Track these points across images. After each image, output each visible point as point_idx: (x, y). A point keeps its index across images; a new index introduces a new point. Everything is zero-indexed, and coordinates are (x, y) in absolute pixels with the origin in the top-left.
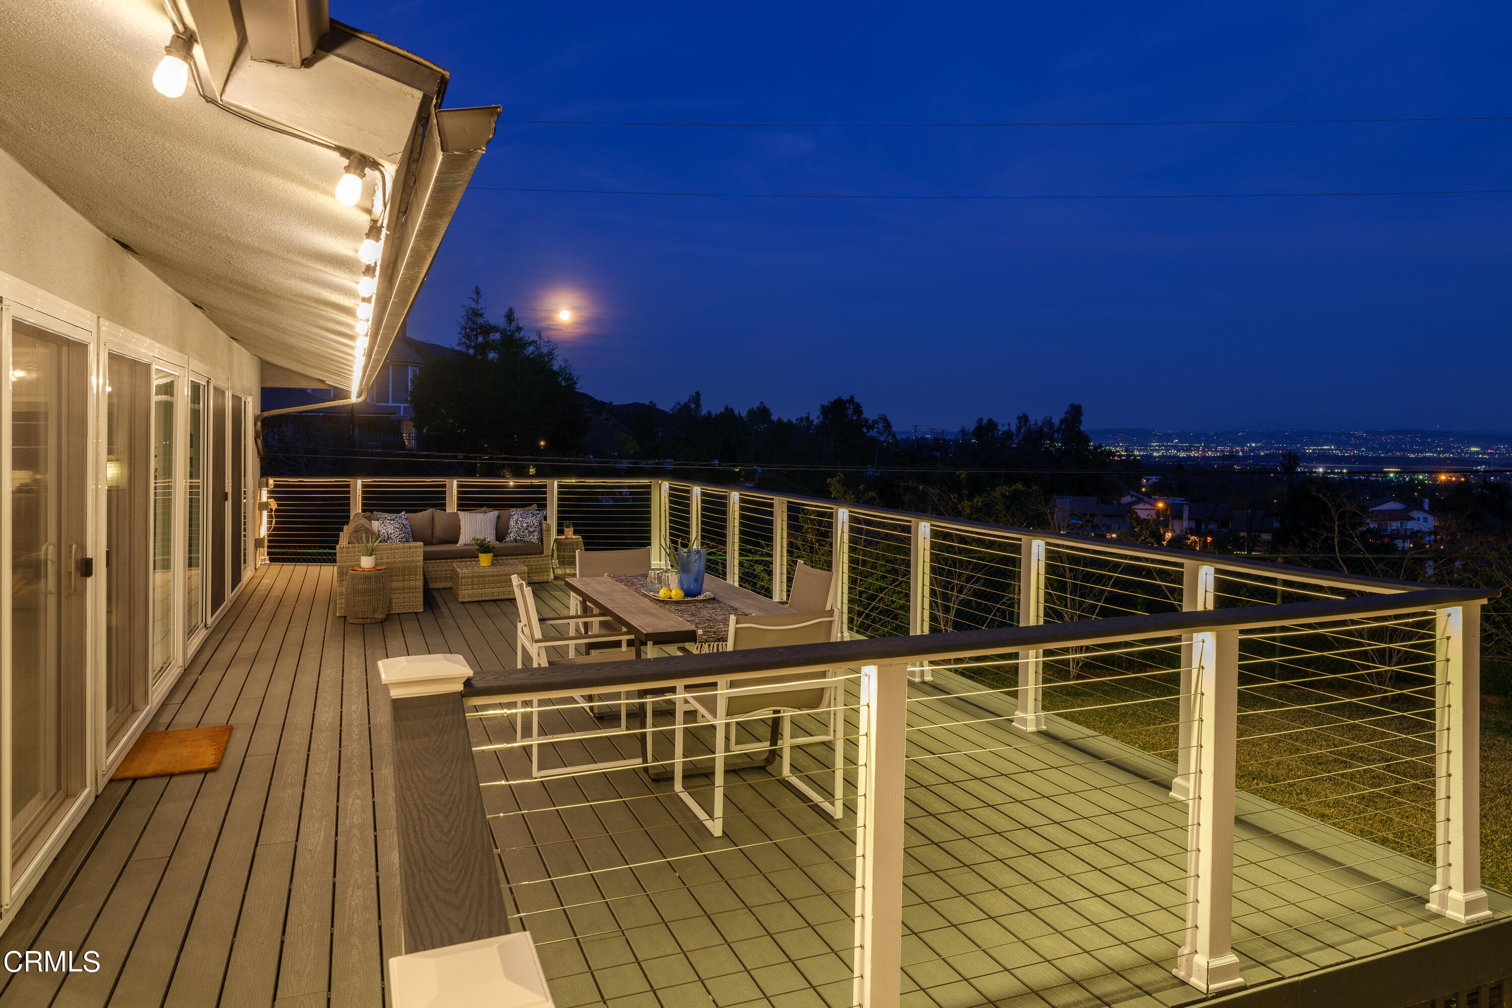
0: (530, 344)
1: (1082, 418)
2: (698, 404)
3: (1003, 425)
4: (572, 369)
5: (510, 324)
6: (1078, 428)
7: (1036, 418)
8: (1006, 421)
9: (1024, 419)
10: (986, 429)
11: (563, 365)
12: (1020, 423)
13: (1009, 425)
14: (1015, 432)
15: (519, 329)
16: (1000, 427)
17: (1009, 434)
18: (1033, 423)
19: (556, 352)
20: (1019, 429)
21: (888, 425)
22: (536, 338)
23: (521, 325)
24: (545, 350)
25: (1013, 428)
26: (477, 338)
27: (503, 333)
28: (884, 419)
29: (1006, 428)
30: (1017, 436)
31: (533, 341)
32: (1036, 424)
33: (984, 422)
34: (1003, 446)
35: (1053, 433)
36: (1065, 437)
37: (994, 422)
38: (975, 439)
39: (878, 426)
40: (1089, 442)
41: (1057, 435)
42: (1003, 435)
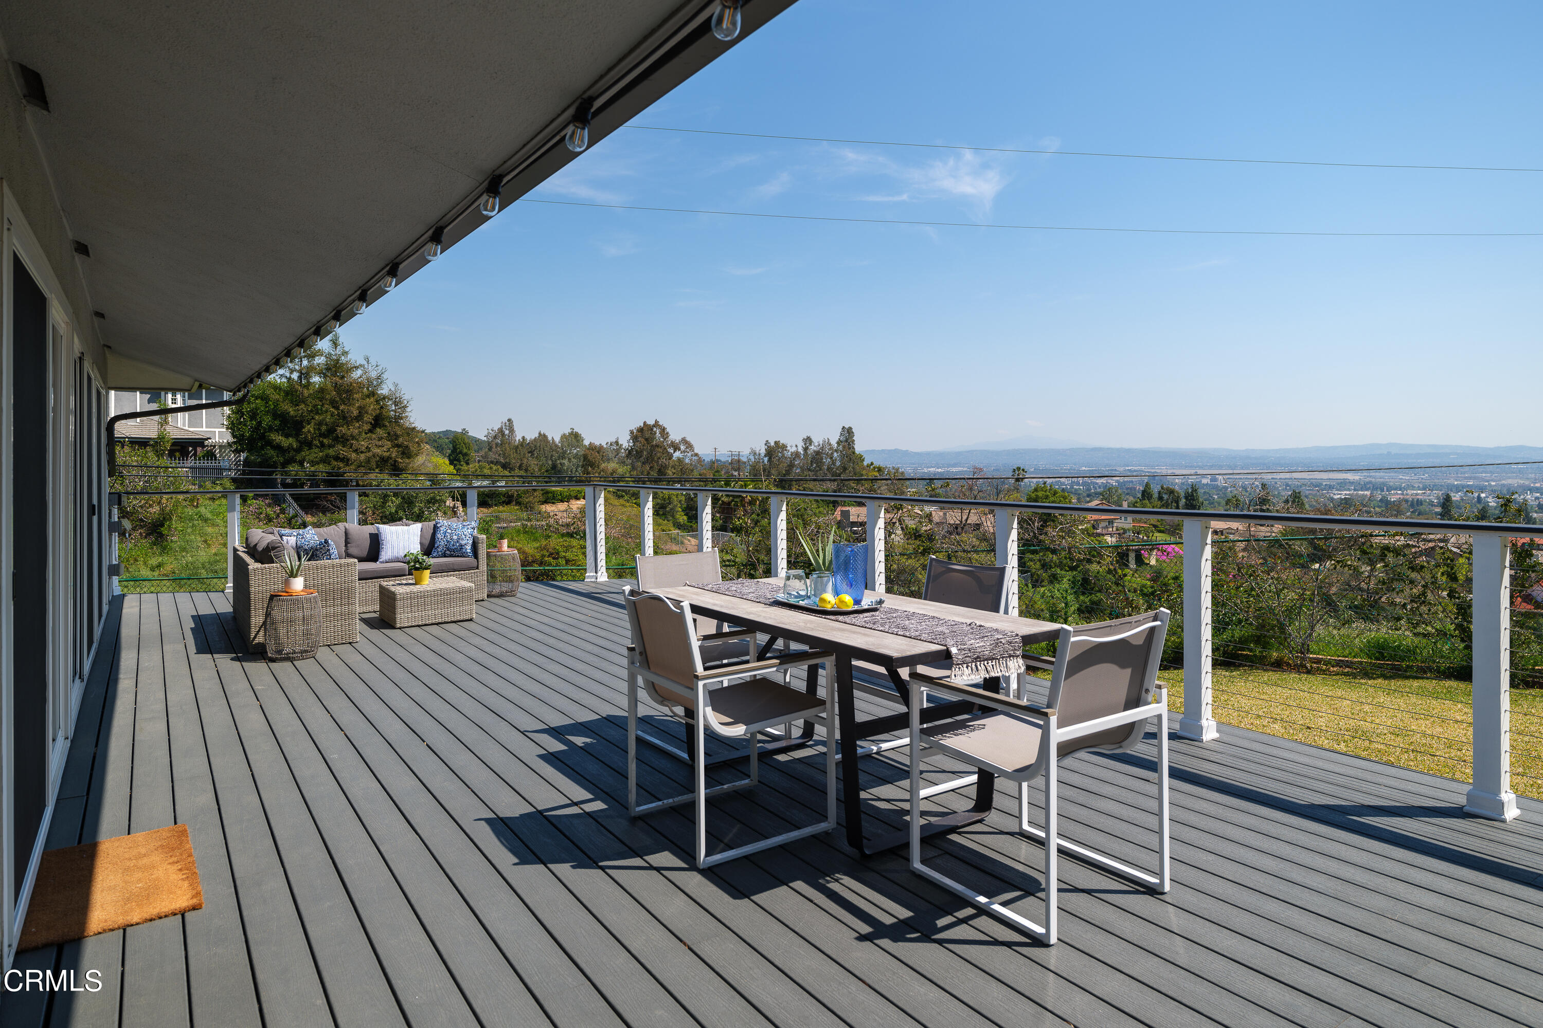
0: (357, 368)
1: (855, 439)
3: (791, 447)
4: (402, 393)
5: (336, 348)
6: (853, 448)
7: (817, 440)
8: (794, 444)
9: (808, 441)
10: (774, 451)
11: (393, 389)
12: (805, 444)
13: (796, 446)
14: (802, 453)
15: (345, 353)
16: (789, 448)
17: (797, 454)
18: (816, 444)
19: (385, 376)
20: (806, 449)
21: (689, 446)
22: (364, 362)
23: (346, 349)
24: (374, 374)
25: (801, 450)
26: (301, 361)
27: (329, 356)
28: (684, 441)
29: (794, 449)
30: (804, 455)
31: (361, 365)
32: (819, 445)
33: (772, 444)
34: (791, 466)
35: (832, 453)
36: (842, 457)
37: (783, 444)
38: (766, 459)
39: (682, 448)
40: (863, 460)
41: (835, 455)
42: (791, 455)
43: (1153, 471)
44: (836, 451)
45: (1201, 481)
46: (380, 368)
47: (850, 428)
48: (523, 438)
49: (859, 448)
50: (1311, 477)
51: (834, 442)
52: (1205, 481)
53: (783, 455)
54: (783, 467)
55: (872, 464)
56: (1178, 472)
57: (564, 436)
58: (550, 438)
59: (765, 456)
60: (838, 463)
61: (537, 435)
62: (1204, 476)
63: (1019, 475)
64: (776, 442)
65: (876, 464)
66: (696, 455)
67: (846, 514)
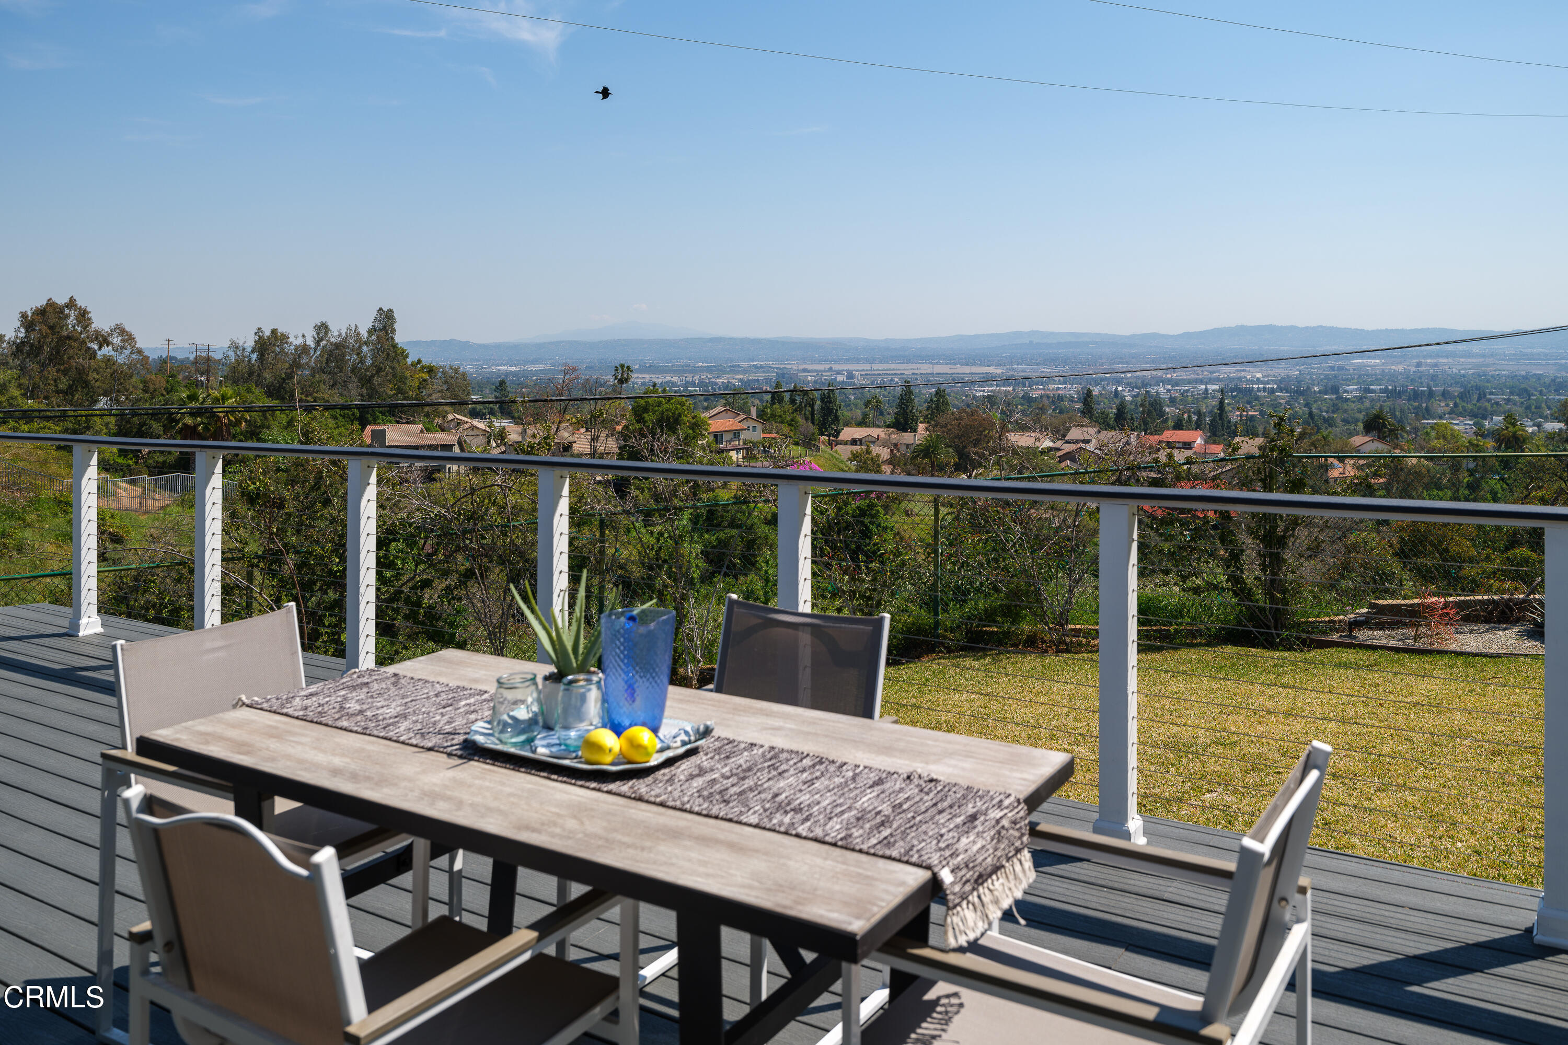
1: (396, 326)
3: (296, 337)
6: (392, 338)
7: (338, 329)
8: (300, 333)
9: (323, 328)
10: (269, 343)
12: (318, 334)
13: (304, 336)
14: (313, 346)
16: (291, 339)
17: (304, 349)
18: (336, 333)
20: (318, 342)
21: (128, 338)
25: (310, 342)
28: (122, 331)
29: (300, 341)
30: (315, 350)
32: (340, 335)
33: (267, 333)
34: (296, 364)
35: (360, 347)
36: (375, 352)
37: (282, 334)
38: (254, 356)
39: (116, 340)
40: (407, 356)
41: (365, 349)
42: (296, 349)
43: (782, 366)
44: (366, 343)
45: (836, 378)
47: (391, 311)
49: (400, 338)
50: (954, 371)
51: (364, 330)
52: (841, 378)
53: (282, 350)
54: (283, 368)
55: (419, 361)
56: (810, 367)
59: (253, 351)
60: (369, 362)
62: (839, 372)
63: (623, 374)
64: (274, 332)
65: (426, 361)
66: (140, 352)
67: (379, 436)
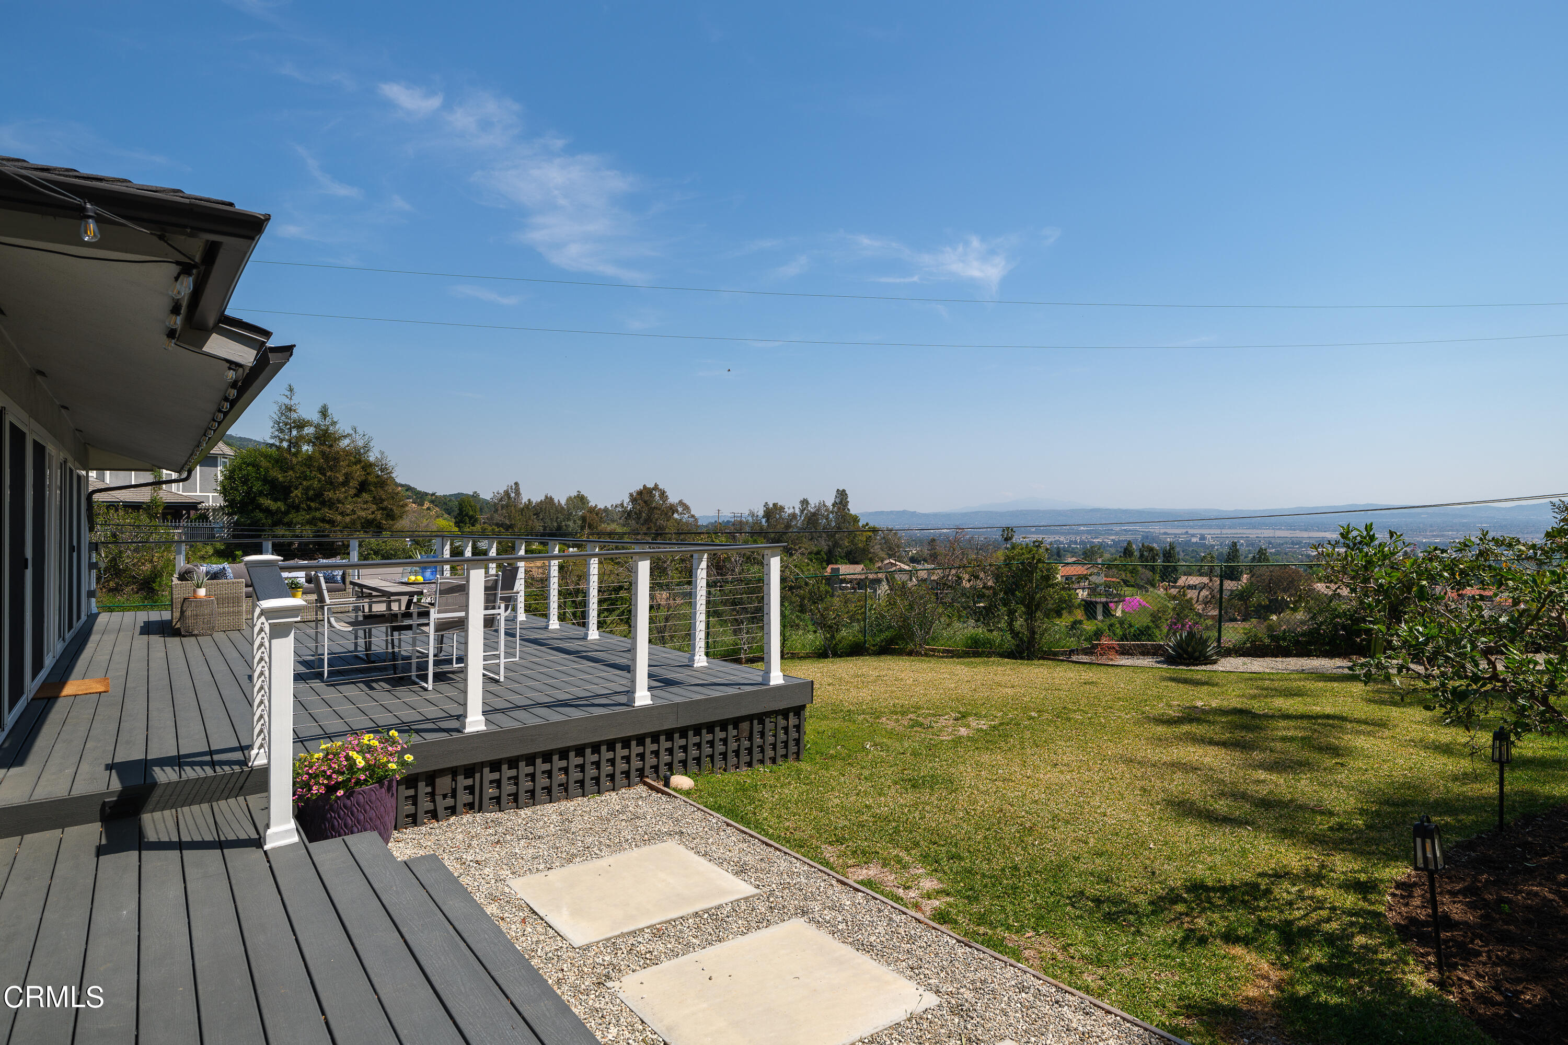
0: (345, 437)
1: (849, 501)
2: (518, 493)
3: (789, 508)
4: (388, 460)
5: (325, 419)
6: (848, 510)
7: (813, 502)
8: (791, 505)
9: (805, 502)
10: (772, 512)
11: (379, 457)
12: (802, 506)
13: (794, 508)
14: (799, 514)
15: (334, 423)
16: (786, 510)
17: (794, 516)
18: (813, 506)
19: (371, 444)
20: (802, 511)
21: (686, 508)
22: (351, 432)
23: (335, 420)
24: (360, 443)
25: (797, 511)
26: (291, 431)
27: (317, 426)
28: (682, 504)
29: (791, 511)
30: (800, 516)
31: (348, 434)
32: (815, 507)
33: (771, 506)
34: (788, 526)
35: (828, 515)
36: (837, 518)
37: (781, 506)
38: (764, 520)
39: (680, 509)
40: (859, 521)
41: (831, 516)
42: (789, 516)
43: (1147, 530)
44: (832, 512)
45: (1190, 540)
46: (367, 437)
47: (844, 491)
48: (529, 500)
49: (854, 508)
50: (1292, 536)
51: (829, 504)
52: (1194, 540)
53: (781, 517)
54: (780, 527)
55: (867, 524)
56: (1169, 531)
57: (569, 499)
58: (556, 501)
59: (763, 517)
60: (833, 524)
61: (543, 498)
62: (1193, 535)
63: (1008, 534)
64: (774, 504)
65: (871, 524)
66: (693, 516)
67: (836, 572)
